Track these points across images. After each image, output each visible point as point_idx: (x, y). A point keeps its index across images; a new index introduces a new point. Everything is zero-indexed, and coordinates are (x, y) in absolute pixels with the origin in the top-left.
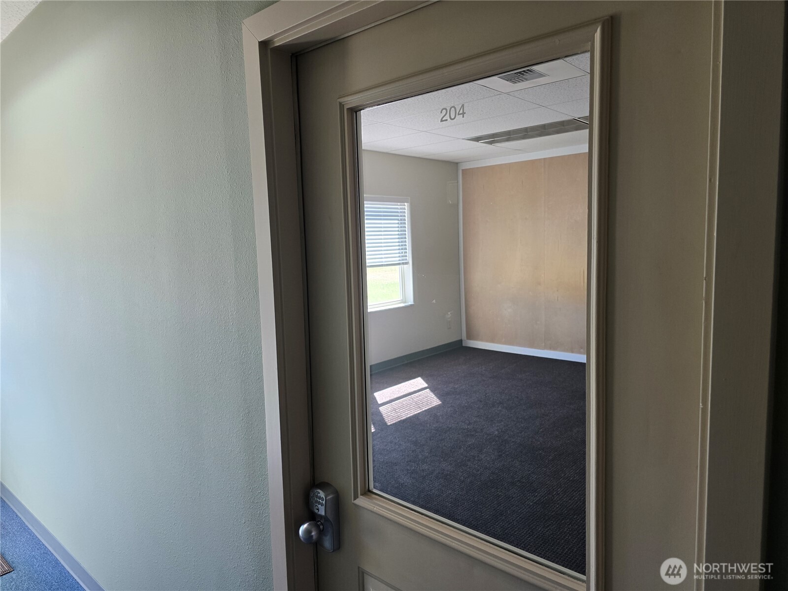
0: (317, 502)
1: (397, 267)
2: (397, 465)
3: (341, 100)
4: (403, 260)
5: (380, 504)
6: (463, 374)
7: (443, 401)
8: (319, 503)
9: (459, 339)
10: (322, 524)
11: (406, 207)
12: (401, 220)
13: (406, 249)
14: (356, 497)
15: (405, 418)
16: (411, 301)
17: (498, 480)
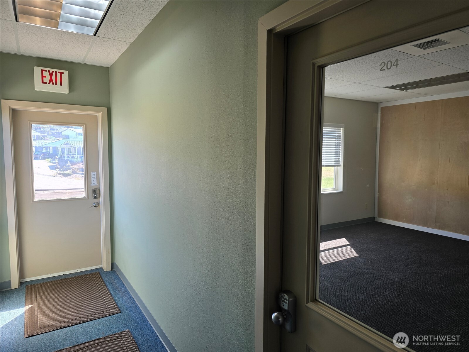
0: (283, 301)
1: (333, 168)
2: (327, 290)
3: (314, 61)
4: (337, 163)
5: (323, 308)
6: (374, 239)
7: (360, 255)
8: (285, 302)
9: (373, 216)
10: (285, 315)
11: (341, 130)
12: (338, 138)
13: (339, 156)
14: (307, 302)
15: (334, 261)
16: (341, 189)
17: (397, 310)
